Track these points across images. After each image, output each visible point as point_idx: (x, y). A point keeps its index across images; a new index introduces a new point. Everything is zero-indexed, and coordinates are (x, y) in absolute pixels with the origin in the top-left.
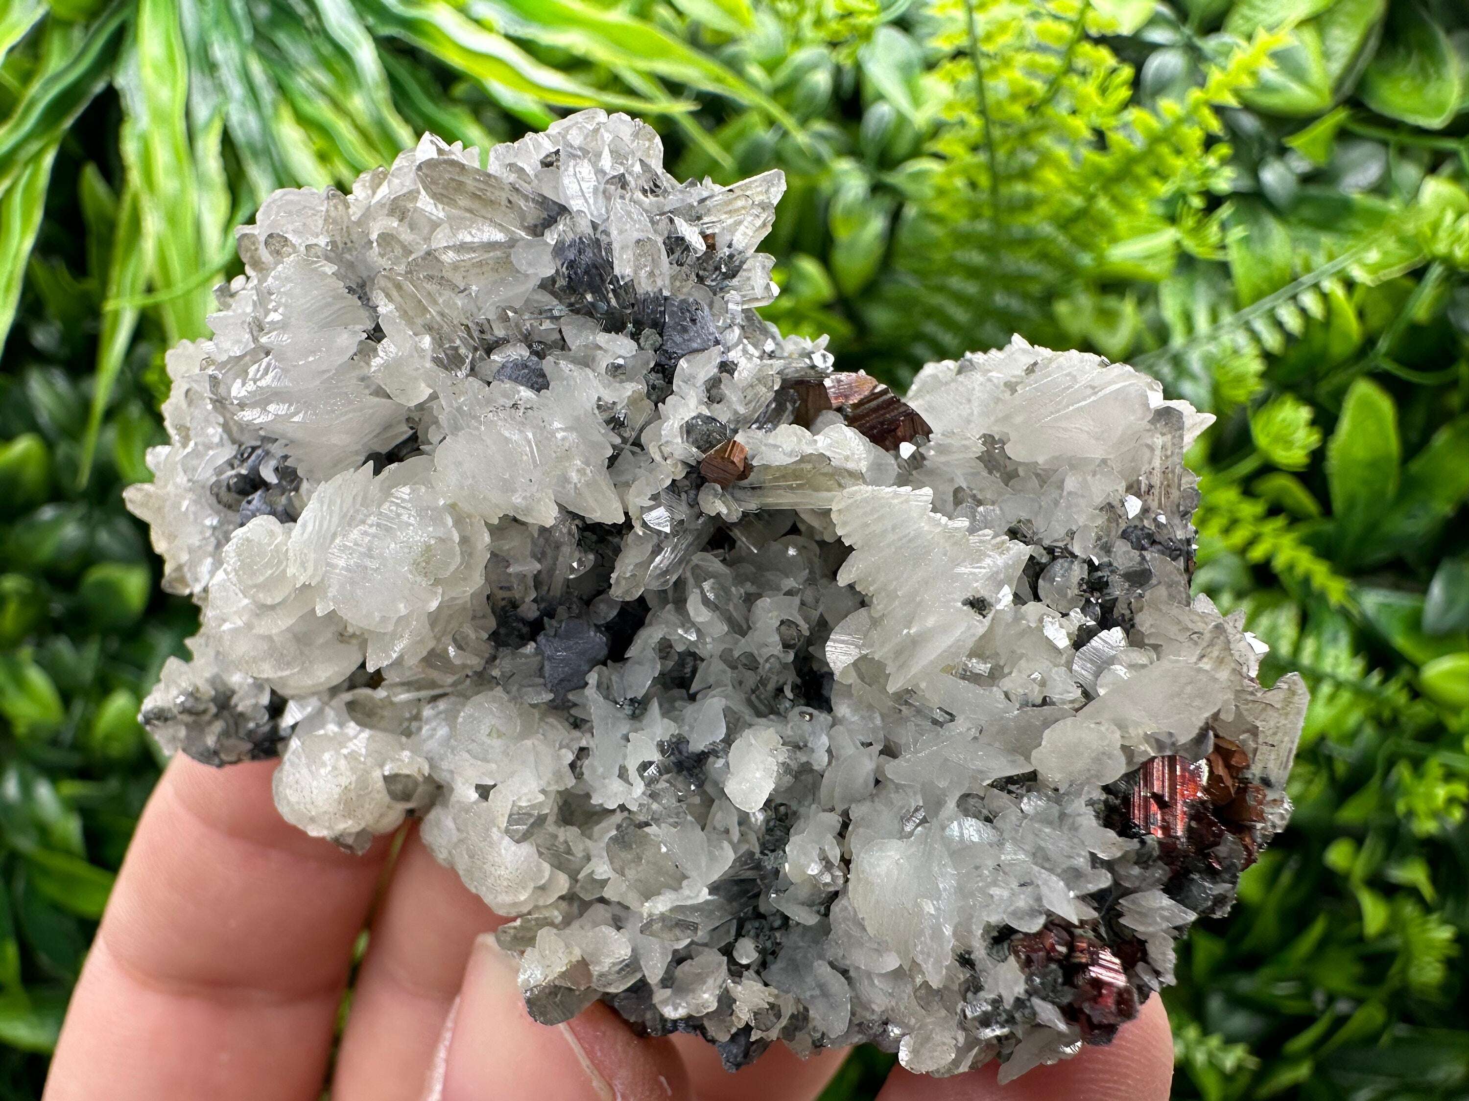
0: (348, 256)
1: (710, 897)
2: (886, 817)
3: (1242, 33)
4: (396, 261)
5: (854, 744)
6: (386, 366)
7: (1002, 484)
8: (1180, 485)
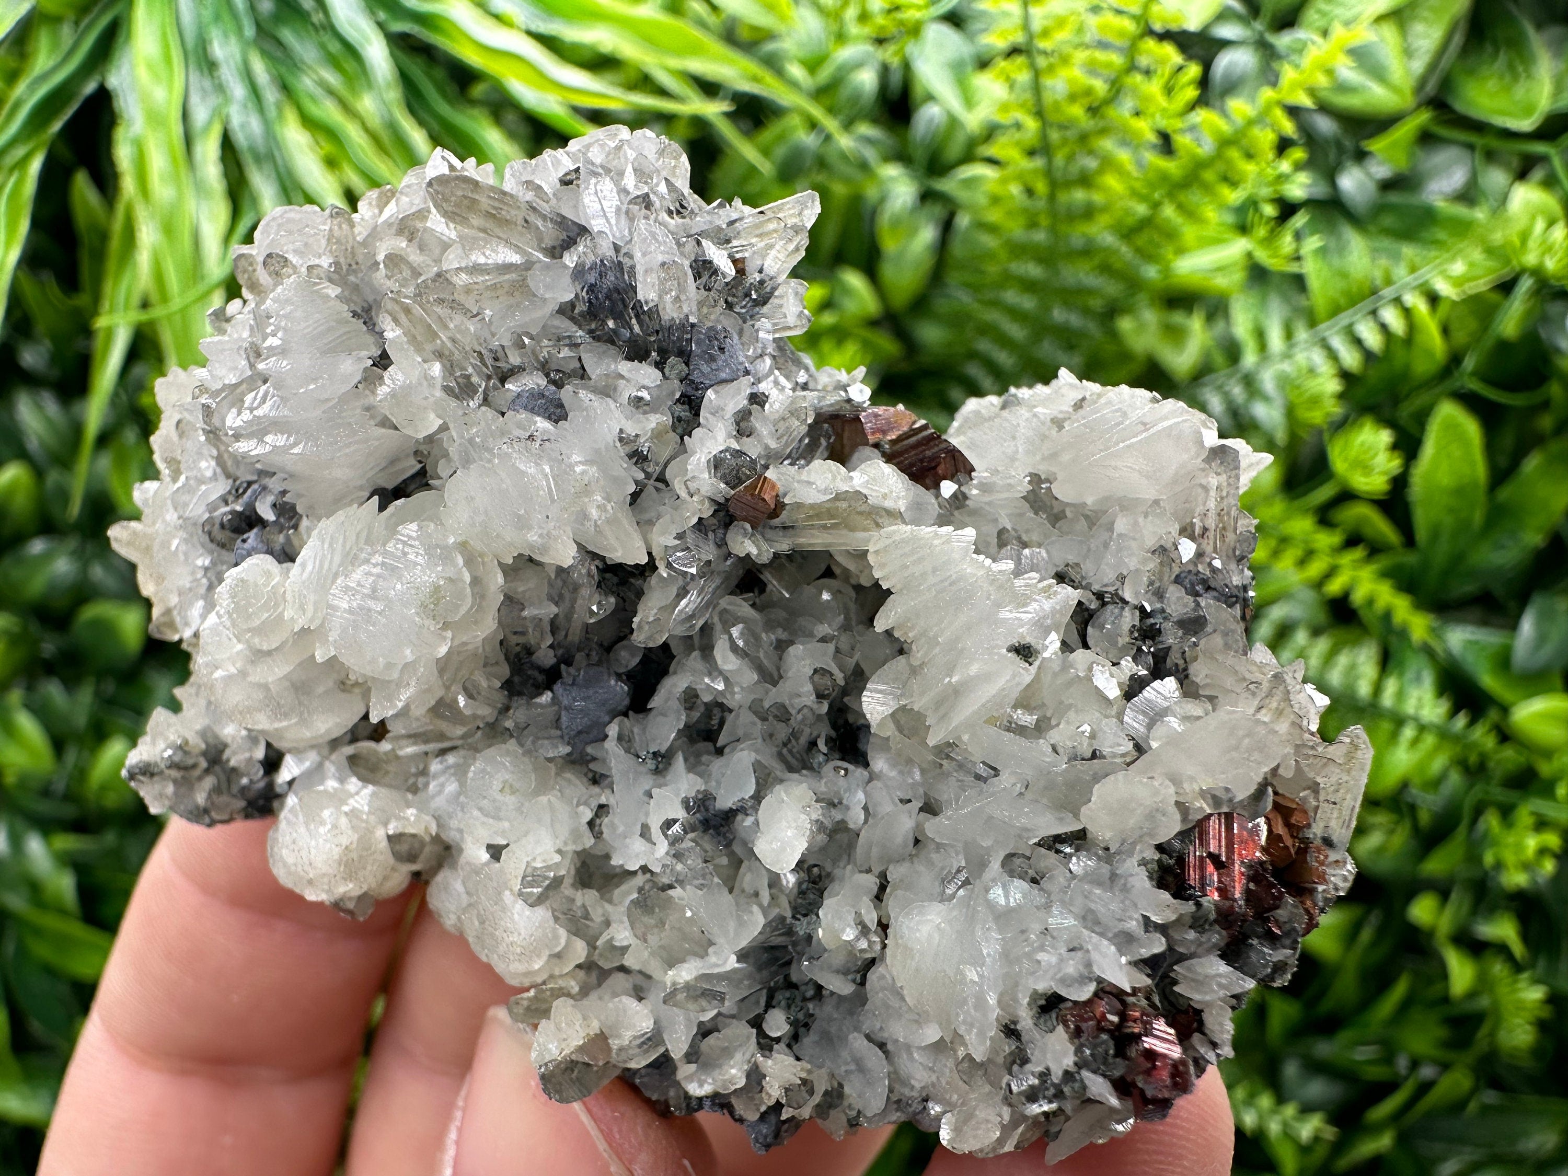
0: (352, 278)
1: (737, 965)
2: (926, 878)
3: (1318, 29)
4: (404, 283)
5: (892, 799)
6: (393, 394)
7: (1049, 525)
8: (1236, 529)
